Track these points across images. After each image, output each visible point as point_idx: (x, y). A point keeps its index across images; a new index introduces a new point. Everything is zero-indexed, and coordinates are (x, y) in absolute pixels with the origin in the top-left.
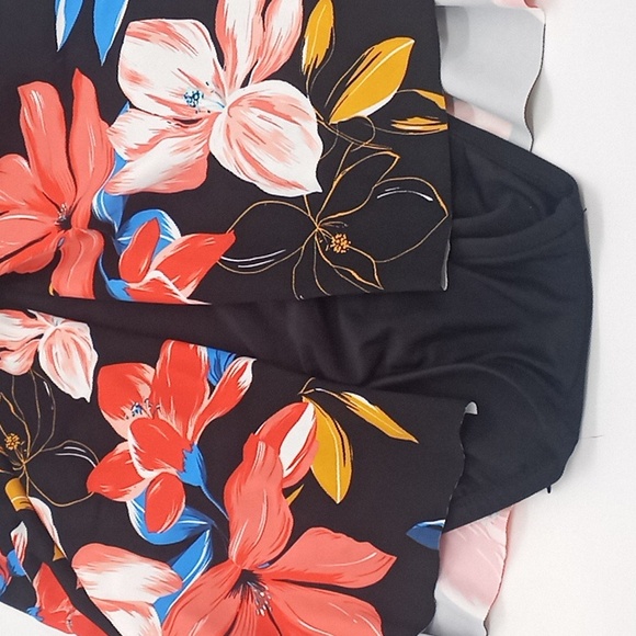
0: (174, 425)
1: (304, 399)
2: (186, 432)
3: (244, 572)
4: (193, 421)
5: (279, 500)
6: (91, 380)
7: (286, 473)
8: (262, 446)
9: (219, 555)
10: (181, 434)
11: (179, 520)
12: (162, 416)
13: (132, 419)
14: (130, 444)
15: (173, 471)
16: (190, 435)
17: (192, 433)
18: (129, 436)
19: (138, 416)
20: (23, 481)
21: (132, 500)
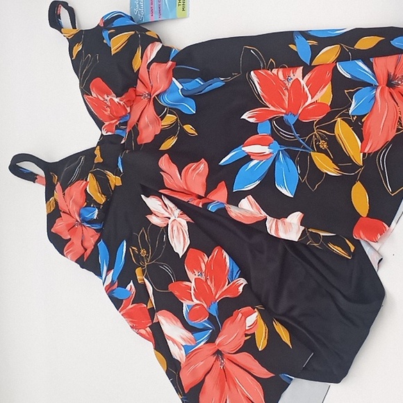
0: (213, 289)
1: (256, 310)
2: (216, 294)
3: (218, 350)
4: (220, 293)
5: (242, 336)
6: (185, 250)
7: (247, 328)
8: (240, 315)
9: (211, 340)
10: (214, 293)
11: (203, 322)
12: (209, 282)
13: (197, 277)
14: (193, 285)
15: (205, 306)
16: (216, 297)
17: (218, 296)
18: (193, 282)
19: (200, 277)
20: (143, 271)
21: (186, 304)
